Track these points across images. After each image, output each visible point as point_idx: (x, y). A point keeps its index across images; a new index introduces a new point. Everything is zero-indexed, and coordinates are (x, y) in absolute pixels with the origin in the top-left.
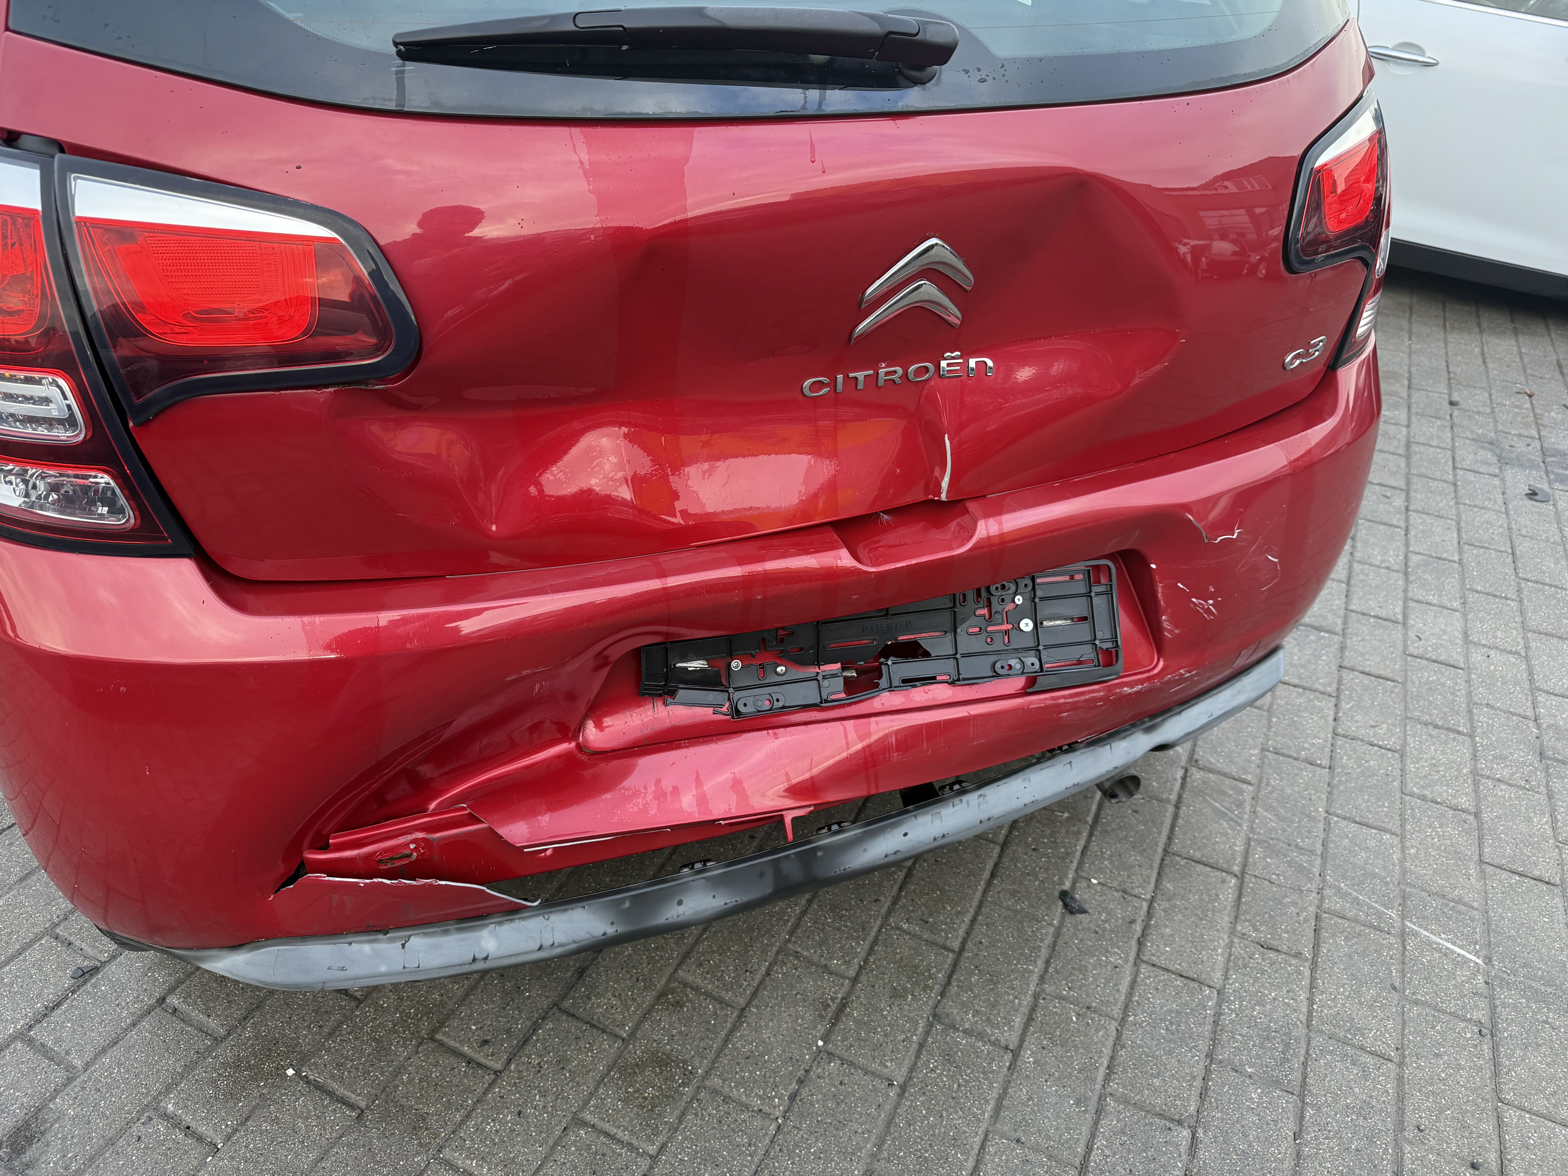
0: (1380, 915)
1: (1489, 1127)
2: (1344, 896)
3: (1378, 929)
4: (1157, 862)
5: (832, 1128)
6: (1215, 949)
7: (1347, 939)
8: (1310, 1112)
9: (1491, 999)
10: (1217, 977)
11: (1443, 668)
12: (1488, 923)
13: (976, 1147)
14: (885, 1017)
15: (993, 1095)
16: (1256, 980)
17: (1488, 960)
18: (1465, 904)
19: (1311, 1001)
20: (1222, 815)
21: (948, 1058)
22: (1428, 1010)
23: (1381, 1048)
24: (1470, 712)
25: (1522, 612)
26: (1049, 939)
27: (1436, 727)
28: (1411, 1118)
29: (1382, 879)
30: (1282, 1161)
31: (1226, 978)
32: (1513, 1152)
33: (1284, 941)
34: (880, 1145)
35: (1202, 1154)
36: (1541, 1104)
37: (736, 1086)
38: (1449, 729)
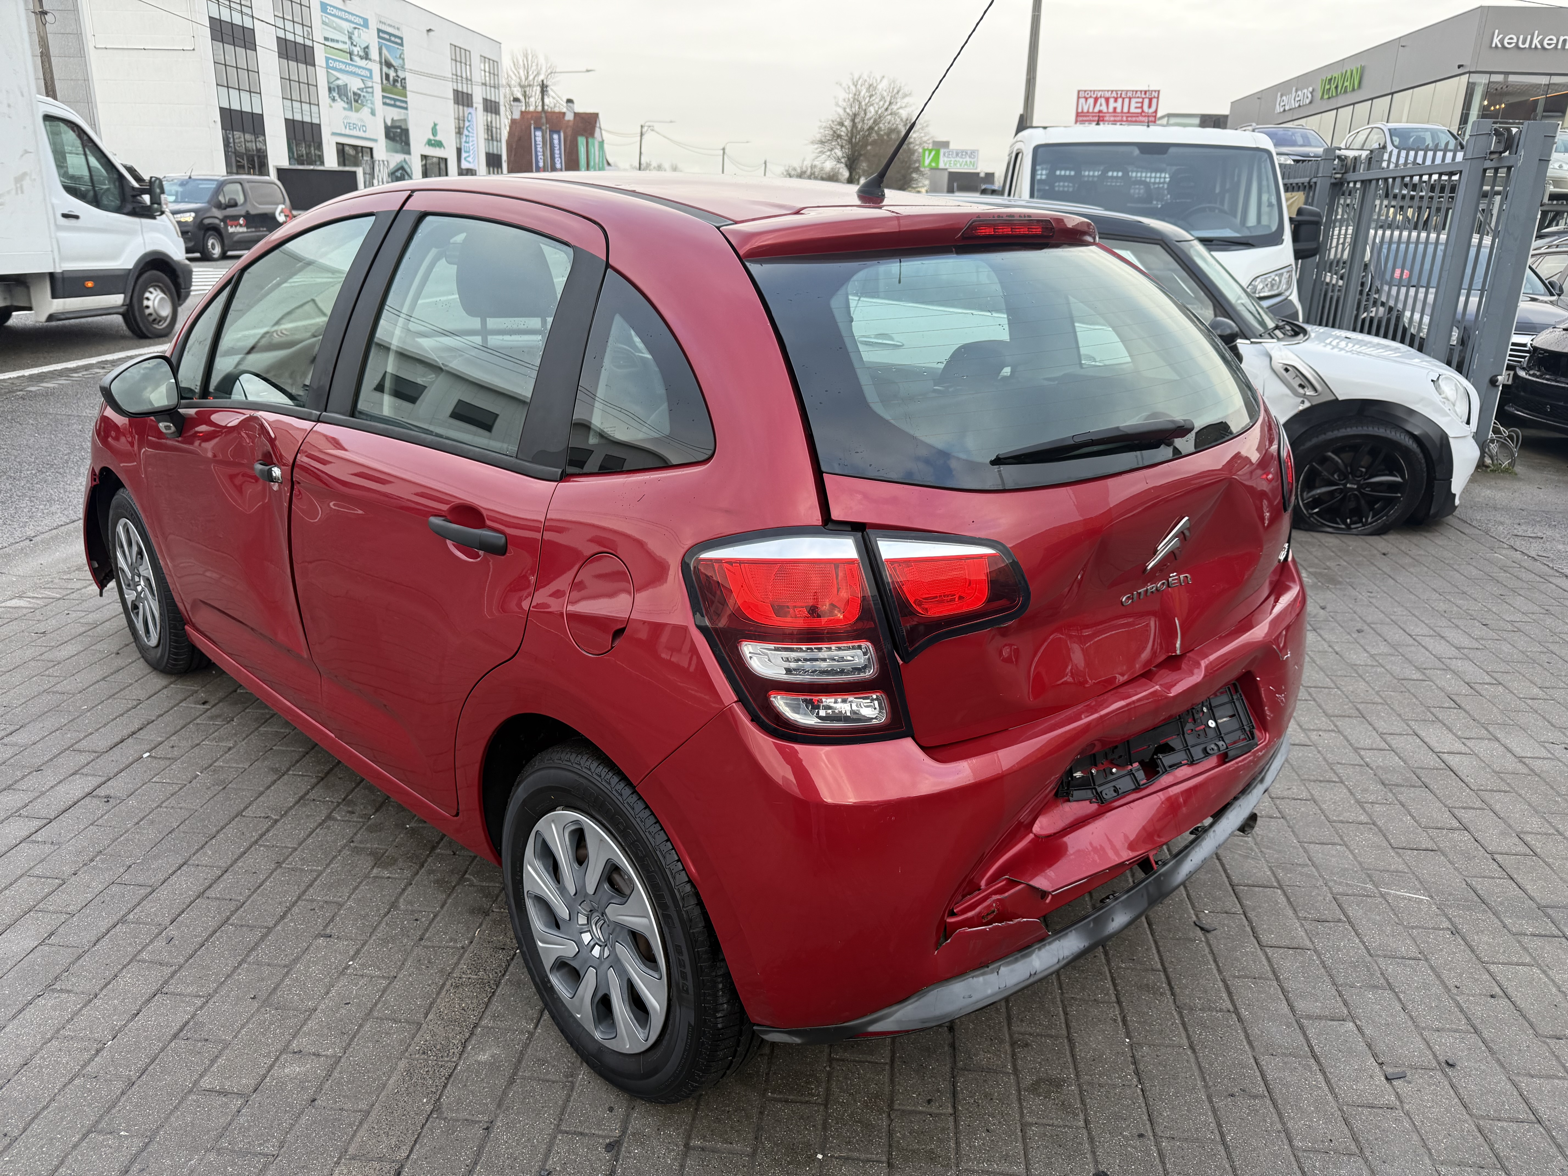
0: (1365, 889)
1: (1486, 976)
2: (1340, 884)
3: (1367, 896)
4: (1232, 892)
5: (1172, 1080)
6: (1296, 929)
7: (1357, 905)
8: (1402, 996)
9: (1446, 916)
10: (1308, 944)
11: (1302, 748)
12: (1418, 878)
13: (1254, 1064)
14: (1152, 1015)
15: (1242, 1036)
16: (1328, 939)
17: (1431, 897)
18: (1400, 872)
19: (1364, 943)
20: (1247, 857)
21: (1204, 1026)
22: (1420, 930)
23: (1412, 955)
24: (1332, 769)
25: (1320, 706)
26: (1207, 950)
27: (1321, 781)
28: (1451, 983)
29: (1353, 870)
30: (1406, 1022)
31: (1313, 943)
32: (1505, 984)
33: (1327, 915)
34: (1204, 1079)
35: (1367, 1032)
36: (1502, 958)
37: (1100, 1077)
38: (1328, 781)
